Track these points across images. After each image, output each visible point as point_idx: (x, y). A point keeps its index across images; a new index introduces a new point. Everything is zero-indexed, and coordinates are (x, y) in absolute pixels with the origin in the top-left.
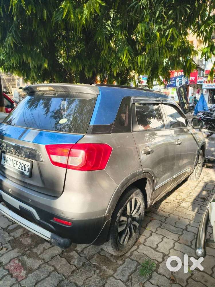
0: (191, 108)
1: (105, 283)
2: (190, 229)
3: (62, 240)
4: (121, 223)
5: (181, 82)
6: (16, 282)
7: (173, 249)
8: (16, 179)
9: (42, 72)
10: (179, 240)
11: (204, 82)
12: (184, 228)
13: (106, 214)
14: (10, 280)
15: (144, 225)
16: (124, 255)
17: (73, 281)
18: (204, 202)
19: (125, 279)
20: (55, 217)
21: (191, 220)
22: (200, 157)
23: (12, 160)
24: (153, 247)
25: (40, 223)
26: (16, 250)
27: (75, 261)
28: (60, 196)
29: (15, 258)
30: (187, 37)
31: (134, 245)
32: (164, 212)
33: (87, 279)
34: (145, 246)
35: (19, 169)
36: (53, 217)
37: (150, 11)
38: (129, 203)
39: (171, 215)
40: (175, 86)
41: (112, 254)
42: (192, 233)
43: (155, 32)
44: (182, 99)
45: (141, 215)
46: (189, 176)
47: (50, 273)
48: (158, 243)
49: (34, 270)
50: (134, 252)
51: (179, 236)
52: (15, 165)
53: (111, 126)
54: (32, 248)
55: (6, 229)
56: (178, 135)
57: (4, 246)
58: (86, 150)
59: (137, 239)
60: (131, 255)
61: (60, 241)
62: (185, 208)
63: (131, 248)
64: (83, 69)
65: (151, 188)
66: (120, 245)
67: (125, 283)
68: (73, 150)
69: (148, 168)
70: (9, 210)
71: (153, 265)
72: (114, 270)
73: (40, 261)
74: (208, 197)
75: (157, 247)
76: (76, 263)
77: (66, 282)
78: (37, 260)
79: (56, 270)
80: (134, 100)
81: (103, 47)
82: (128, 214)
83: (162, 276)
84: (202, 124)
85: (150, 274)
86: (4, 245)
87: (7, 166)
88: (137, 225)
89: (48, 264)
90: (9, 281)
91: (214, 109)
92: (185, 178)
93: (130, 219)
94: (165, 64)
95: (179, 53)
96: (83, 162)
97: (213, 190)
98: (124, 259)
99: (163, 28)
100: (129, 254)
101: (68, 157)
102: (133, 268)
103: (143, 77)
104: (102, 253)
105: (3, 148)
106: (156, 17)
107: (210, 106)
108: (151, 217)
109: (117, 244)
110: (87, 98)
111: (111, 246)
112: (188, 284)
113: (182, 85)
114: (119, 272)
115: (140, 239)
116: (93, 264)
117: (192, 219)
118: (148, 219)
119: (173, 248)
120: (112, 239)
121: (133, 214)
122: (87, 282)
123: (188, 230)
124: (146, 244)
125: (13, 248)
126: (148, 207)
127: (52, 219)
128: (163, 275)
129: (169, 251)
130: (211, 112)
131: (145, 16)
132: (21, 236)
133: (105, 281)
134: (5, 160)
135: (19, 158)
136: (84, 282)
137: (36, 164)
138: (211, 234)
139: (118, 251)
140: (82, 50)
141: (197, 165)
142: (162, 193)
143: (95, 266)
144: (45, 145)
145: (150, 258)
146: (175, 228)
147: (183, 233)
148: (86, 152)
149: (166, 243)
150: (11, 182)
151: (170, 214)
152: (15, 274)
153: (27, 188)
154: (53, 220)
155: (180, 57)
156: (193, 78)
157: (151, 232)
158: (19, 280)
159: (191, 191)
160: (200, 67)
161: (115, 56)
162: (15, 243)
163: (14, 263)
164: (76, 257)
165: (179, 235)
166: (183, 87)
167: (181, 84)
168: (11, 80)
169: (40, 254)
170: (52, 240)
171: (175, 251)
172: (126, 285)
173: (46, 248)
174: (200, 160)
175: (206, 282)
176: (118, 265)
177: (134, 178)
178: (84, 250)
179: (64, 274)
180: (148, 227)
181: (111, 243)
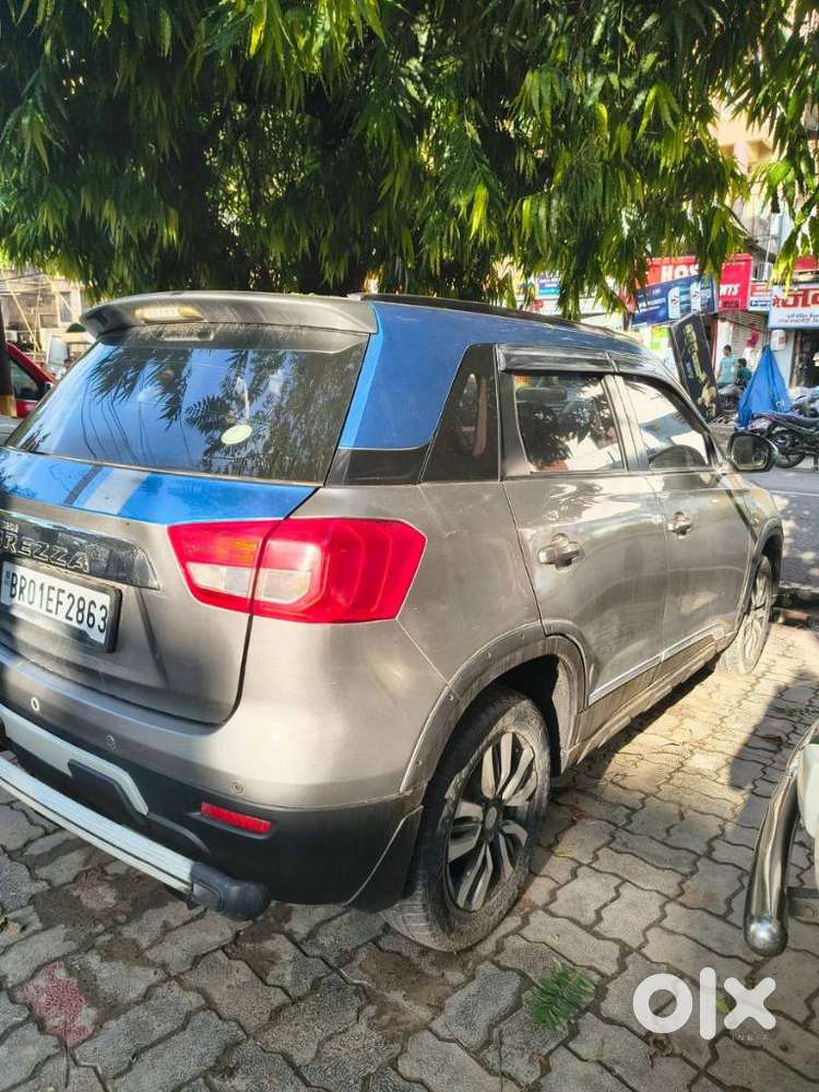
0: (726, 404)
1: (401, 1053)
2: (722, 851)
3: (234, 889)
4: (460, 827)
5: (688, 302)
6: (57, 1051)
7: (661, 927)
8: (59, 660)
9: (153, 261)
10: (682, 893)
11: (776, 302)
12: (701, 848)
13: (401, 790)
14: (34, 1043)
15: (547, 839)
16: (470, 949)
17: (276, 1047)
18: (775, 752)
19: (475, 1038)
20: (206, 801)
21: (726, 820)
22: (760, 583)
23: (42, 588)
24: (582, 920)
25: (149, 827)
26: (60, 931)
27: (284, 973)
28: (226, 720)
29: (53, 961)
30: (709, 126)
31: (509, 912)
32: (625, 788)
33: (330, 1038)
34: (553, 915)
35: (69, 622)
36: (200, 802)
37: (570, 19)
38: (490, 750)
39: (651, 801)
40: (666, 318)
41: (427, 947)
42: (731, 868)
43: (590, 102)
44: (689, 369)
45: (537, 796)
46: (717, 656)
47: (188, 1017)
48: (602, 903)
49: (129, 1005)
50: (512, 938)
51: (680, 878)
52: (52, 606)
53: (420, 453)
54: (120, 924)
55: (19, 854)
56: (678, 494)
57: (10, 916)
58: (326, 542)
59: (522, 890)
60: (499, 949)
61: (227, 892)
62: (704, 776)
63: (501, 921)
64: (314, 248)
65: (575, 695)
66: (459, 912)
67: (476, 1053)
68: (276, 545)
69: (565, 618)
70: (31, 778)
71: (582, 987)
72: (432, 1007)
73: (152, 972)
74: (793, 736)
75: (599, 918)
76: (288, 978)
77: (249, 1048)
78: (137, 969)
79: (210, 1005)
80: (508, 357)
81: (392, 159)
82: (488, 794)
83: (617, 1027)
84: (770, 455)
85: (573, 1022)
86: (11, 911)
87: (23, 609)
88: (522, 835)
89: (181, 985)
90: (30, 1047)
91: (812, 406)
92: (702, 663)
93: (493, 811)
94: (626, 227)
95: (682, 187)
96: (315, 591)
97: (810, 709)
98: (471, 964)
99: (621, 86)
100: (489, 946)
101: (254, 570)
102: (507, 998)
103: (542, 286)
104: (385, 943)
105: (7, 540)
106: (595, 40)
107: (796, 393)
108: (574, 809)
109: (443, 904)
110: (328, 348)
111: (421, 914)
112: (715, 1056)
113: (690, 315)
114: (451, 1012)
115: (531, 888)
116: (354, 984)
117: (728, 815)
118: (562, 815)
119: (657, 924)
120: (424, 885)
121: (505, 796)
122: (331, 1049)
123: (715, 855)
124: (553, 907)
125: (48, 924)
126: (562, 770)
127: (195, 811)
128: (622, 1025)
129: (644, 935)
130: (802, 417)
131: (550, 39)
132: (76, 879)
133: (398, 1046)
134: (14, 585)
135: (68, 580)
136: (318, 1051)
137: (135, 600)
138: (803, 870)
139: (449, 935)
140: (307, 178)
141: (748, 612)
142: (617, 717)
143: (360, 991)
144: (166, 526)
145: (570, 961)
146: (667, 849)
147: (698, 869)
148: (326, 551)
149: (633, 904)
150: (35, 670)
151: (647, 795)
152: (56, 1022)
153: (99, 692)
154: (198, 814)
155: (682, 200)
156: (733, 289)
157: (575, 865)
158: (70, 1041)
159: (726, 713)
160: (759, 244)
161: (433, 194)
162: (55, 906)
163: (52, 978)
164: (287, 958)
165: (682, 874)
166: (694, 320)
167: (689, 309)
168: (39, 298)
169: (150, 947)
170: (197, 889)
171: (665, 935)
172: (478, 1062)
173: (174, 923)
174: (760, 593)
175: (785, 1049)
176: (448, 989)
177: (511, 652)
178: (318, 931)
179: (241, 1020)
180: (563, 842)
181: (422, 900)
